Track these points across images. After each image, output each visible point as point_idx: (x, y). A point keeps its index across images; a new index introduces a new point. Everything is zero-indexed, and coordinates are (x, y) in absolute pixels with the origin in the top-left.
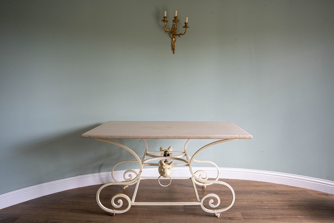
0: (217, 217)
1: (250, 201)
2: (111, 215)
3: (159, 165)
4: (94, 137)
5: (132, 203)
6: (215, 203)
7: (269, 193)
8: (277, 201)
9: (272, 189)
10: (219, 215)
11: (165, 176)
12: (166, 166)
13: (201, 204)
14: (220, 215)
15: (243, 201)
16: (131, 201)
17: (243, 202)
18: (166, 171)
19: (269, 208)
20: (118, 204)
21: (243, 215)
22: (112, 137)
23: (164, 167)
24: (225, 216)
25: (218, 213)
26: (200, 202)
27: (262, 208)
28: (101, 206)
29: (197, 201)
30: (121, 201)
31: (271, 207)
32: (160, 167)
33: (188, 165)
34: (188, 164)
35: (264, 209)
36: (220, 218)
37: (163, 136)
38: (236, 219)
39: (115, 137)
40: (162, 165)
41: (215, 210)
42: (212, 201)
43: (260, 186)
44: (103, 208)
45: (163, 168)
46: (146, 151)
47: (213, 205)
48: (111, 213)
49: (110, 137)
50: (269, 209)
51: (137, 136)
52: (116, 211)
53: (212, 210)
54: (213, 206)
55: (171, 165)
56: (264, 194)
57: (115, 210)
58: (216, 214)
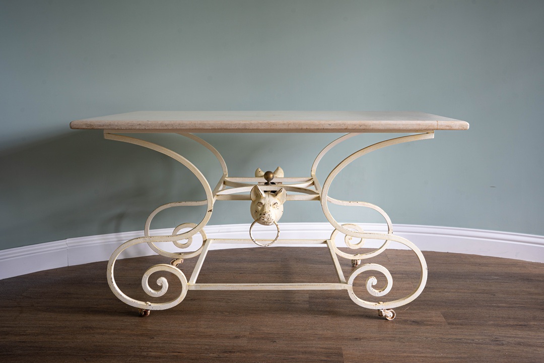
0: (385, 318)
1: (464, 293)
2: (141, 316)
3: (253, 197)
4: (100, 126)
5: (189, 284)
6: (381, 285)
7: (510, 277)
8: (530, 294)
9: (515, 270)
10: (389, 315)
11: (266, 220)
12: (267, 198)
13: (349, 287)
14: (392, 315)
15: (447, 292)
16: (188, 281)
17: (447, 294)
18: (267, 209)
19: (508, 305)
20: (158, 288)
21: (445, 316)
22: (143, 128)
23: (263, 201)
24: (406, 318)
25: (387, 309)
26: (346, 283)
27: (493, 306)
28: (119, 294)
29: (340, 282)
30: (164, 282)
31: (514, 305)
32: (254, 202)
33: (318, 198)
34: (318, 195)
35: (499, 307)
36: (392, 322)
37: (261, 124)
38: (431, 325)
39: (151, 127)
40: (258, 195)
41: (381, 303)
42: (373, 281)
43: (486, 265)
44: (123, 298)
45: (261, 203)
46: (224, 176)
47: (377, 291)
48: (142, 309)
49: (138, 127)
50: (509, 307)
51: (200, 124)
52: (152, 304)
53: (374, 304)
54: (376, 293)
55: (279, 195)
56: (497, 279)
57: (150, 303)
58: (383, 312)
